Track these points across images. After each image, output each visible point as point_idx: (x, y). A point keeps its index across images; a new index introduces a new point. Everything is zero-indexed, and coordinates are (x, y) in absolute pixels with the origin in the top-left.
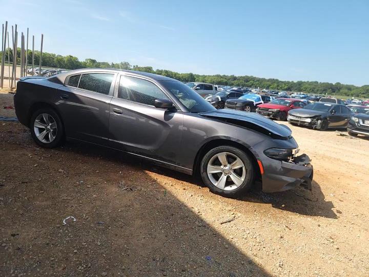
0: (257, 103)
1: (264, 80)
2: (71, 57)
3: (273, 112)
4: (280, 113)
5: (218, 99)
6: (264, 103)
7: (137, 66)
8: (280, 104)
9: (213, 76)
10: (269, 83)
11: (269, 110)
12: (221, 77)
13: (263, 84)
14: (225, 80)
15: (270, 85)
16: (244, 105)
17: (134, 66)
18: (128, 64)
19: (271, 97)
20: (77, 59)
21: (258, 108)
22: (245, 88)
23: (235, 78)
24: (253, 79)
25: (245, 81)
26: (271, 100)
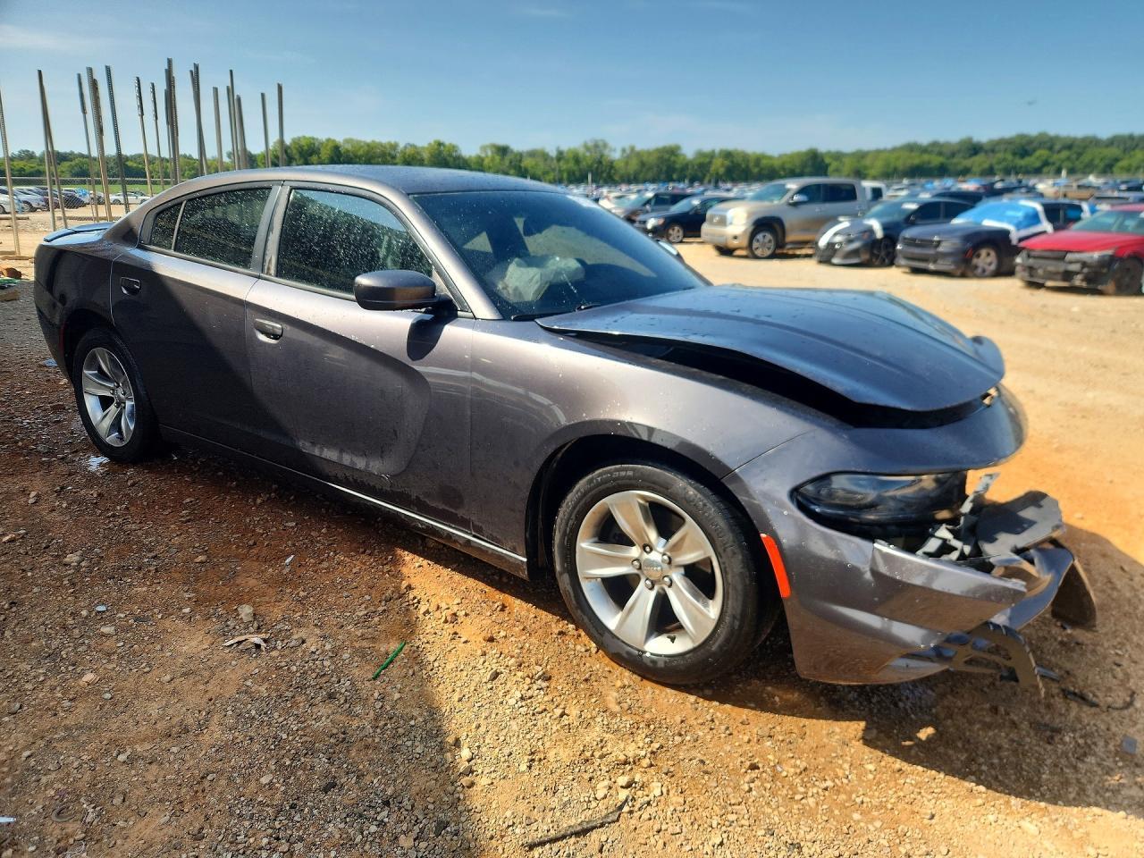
0: (1024, 233)
1: (1092, 142)
2: (440, 144)
3: (1084, 264)
4: (1116, 266)
5: (871, 231)
6: (1056, 229)
7: (632, 149)
8: (1122, 227)
9: (894, 150)
10: (1114, 151)
11: (1070, 257)
12: (924, 150)
13: (1086, 158)
14: (936, 161)
15: (1117, 160)
16: (969, 245)
17: (624, 150)
18: (605, 145)
19: (1085, 206)
20: (454, 148)
21: (1024, 254)
22: (1012, 180)
23: (974, 149)
24: (1049, 143)
25: (1014, 154)
26: (1086, 214)
